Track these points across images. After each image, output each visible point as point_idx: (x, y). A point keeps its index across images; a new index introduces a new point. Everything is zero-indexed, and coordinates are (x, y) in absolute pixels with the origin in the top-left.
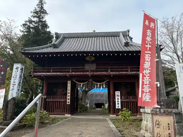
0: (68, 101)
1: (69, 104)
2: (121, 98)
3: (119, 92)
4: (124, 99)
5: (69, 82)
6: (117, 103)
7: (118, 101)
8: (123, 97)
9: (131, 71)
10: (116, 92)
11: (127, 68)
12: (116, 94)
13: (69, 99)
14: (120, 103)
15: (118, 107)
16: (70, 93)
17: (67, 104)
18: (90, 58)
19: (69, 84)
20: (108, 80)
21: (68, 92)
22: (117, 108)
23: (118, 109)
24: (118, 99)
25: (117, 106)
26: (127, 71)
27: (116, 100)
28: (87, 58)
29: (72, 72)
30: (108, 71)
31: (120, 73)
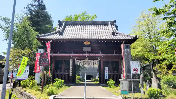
0: (71, 74)
1: (72, 76)
2: (109, 72)
3: (107, 68)
4: (111, 73)
5: (71, 61)
6: (105, 75)
7: (106, 74)
8: (110, 71)
9: (116, 53)
10: (105, 68)
11: (114, 51)
12: (105, 69)
13: (71, 73)
14: (108, 75)
15: (107, 78)
16: (72, 68)
17: (70, 76)
18: (87, 43)
19: (71, 62)
20: (100, 59)
21: (71, 67)
22: (105, 79)
23: (107, 80)
24: (106, 73)
25: (105, 77)
26: (113, 53)
27: (105, 74)
28: (85, 43)
29: (74, 53)
30: (100, 53)
31: (109, 54)
